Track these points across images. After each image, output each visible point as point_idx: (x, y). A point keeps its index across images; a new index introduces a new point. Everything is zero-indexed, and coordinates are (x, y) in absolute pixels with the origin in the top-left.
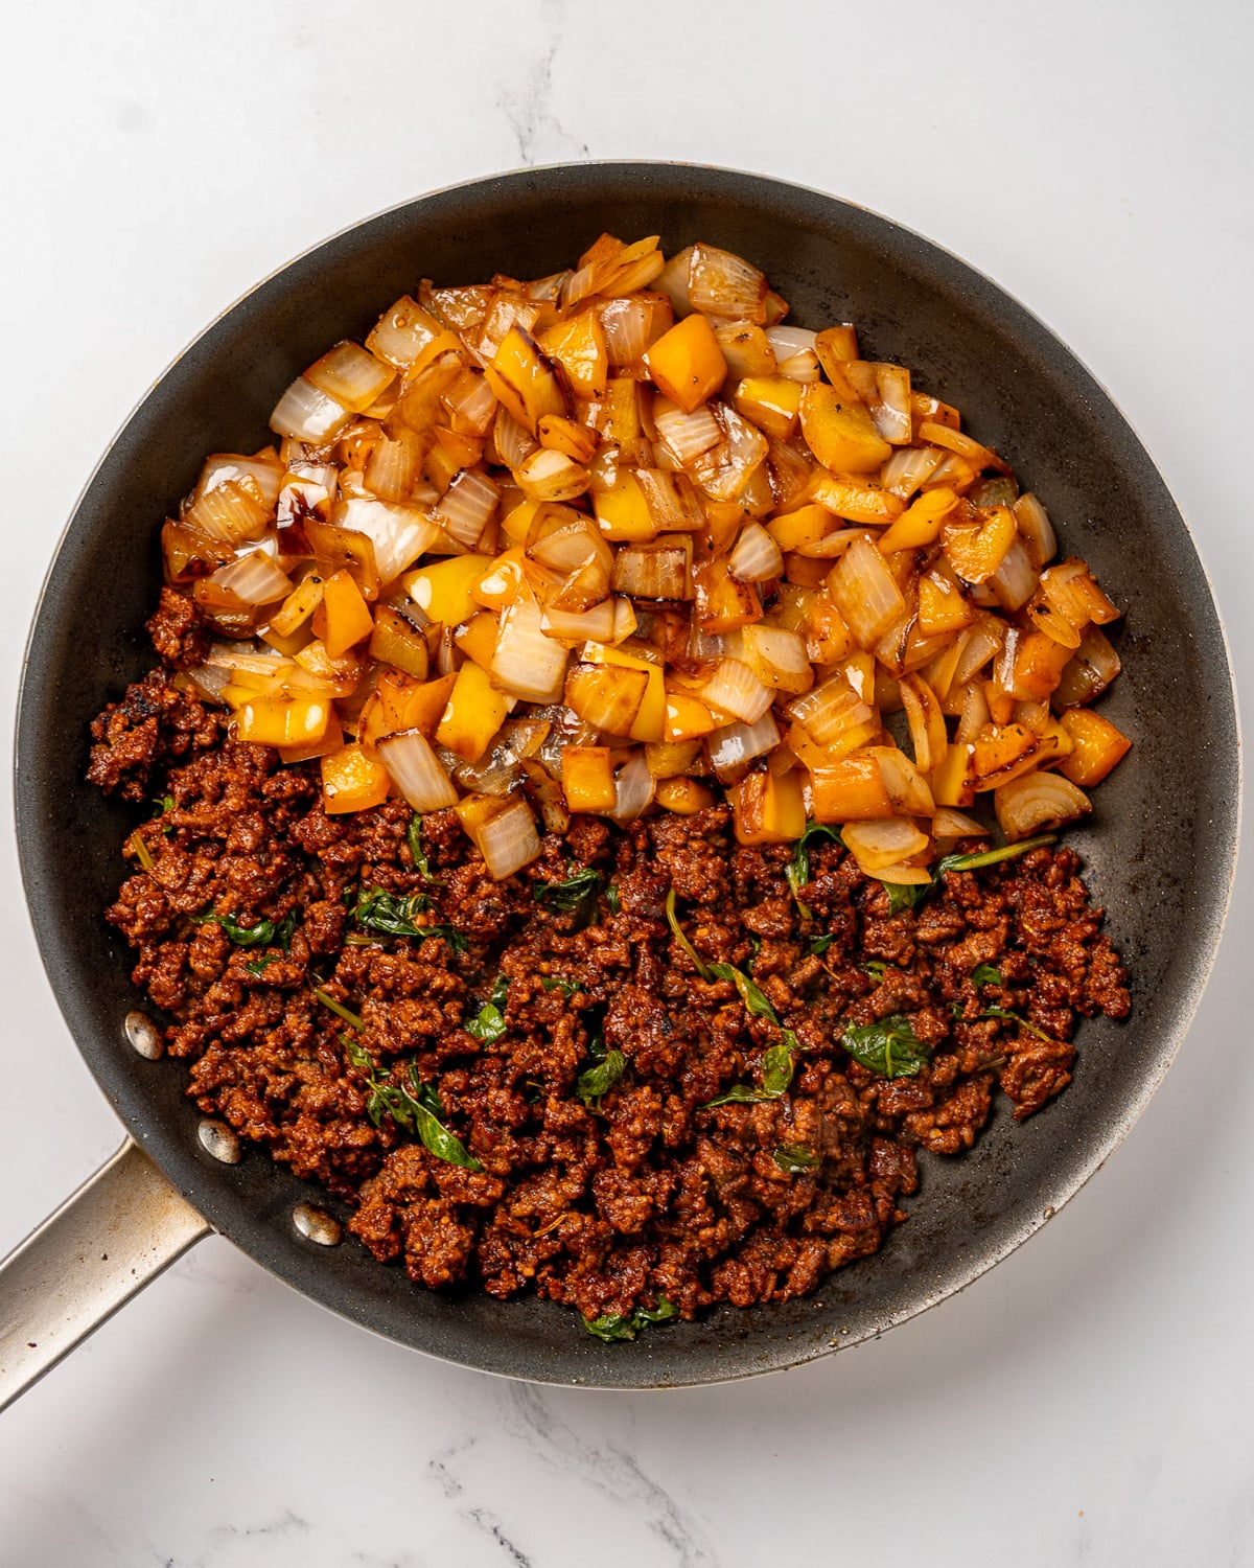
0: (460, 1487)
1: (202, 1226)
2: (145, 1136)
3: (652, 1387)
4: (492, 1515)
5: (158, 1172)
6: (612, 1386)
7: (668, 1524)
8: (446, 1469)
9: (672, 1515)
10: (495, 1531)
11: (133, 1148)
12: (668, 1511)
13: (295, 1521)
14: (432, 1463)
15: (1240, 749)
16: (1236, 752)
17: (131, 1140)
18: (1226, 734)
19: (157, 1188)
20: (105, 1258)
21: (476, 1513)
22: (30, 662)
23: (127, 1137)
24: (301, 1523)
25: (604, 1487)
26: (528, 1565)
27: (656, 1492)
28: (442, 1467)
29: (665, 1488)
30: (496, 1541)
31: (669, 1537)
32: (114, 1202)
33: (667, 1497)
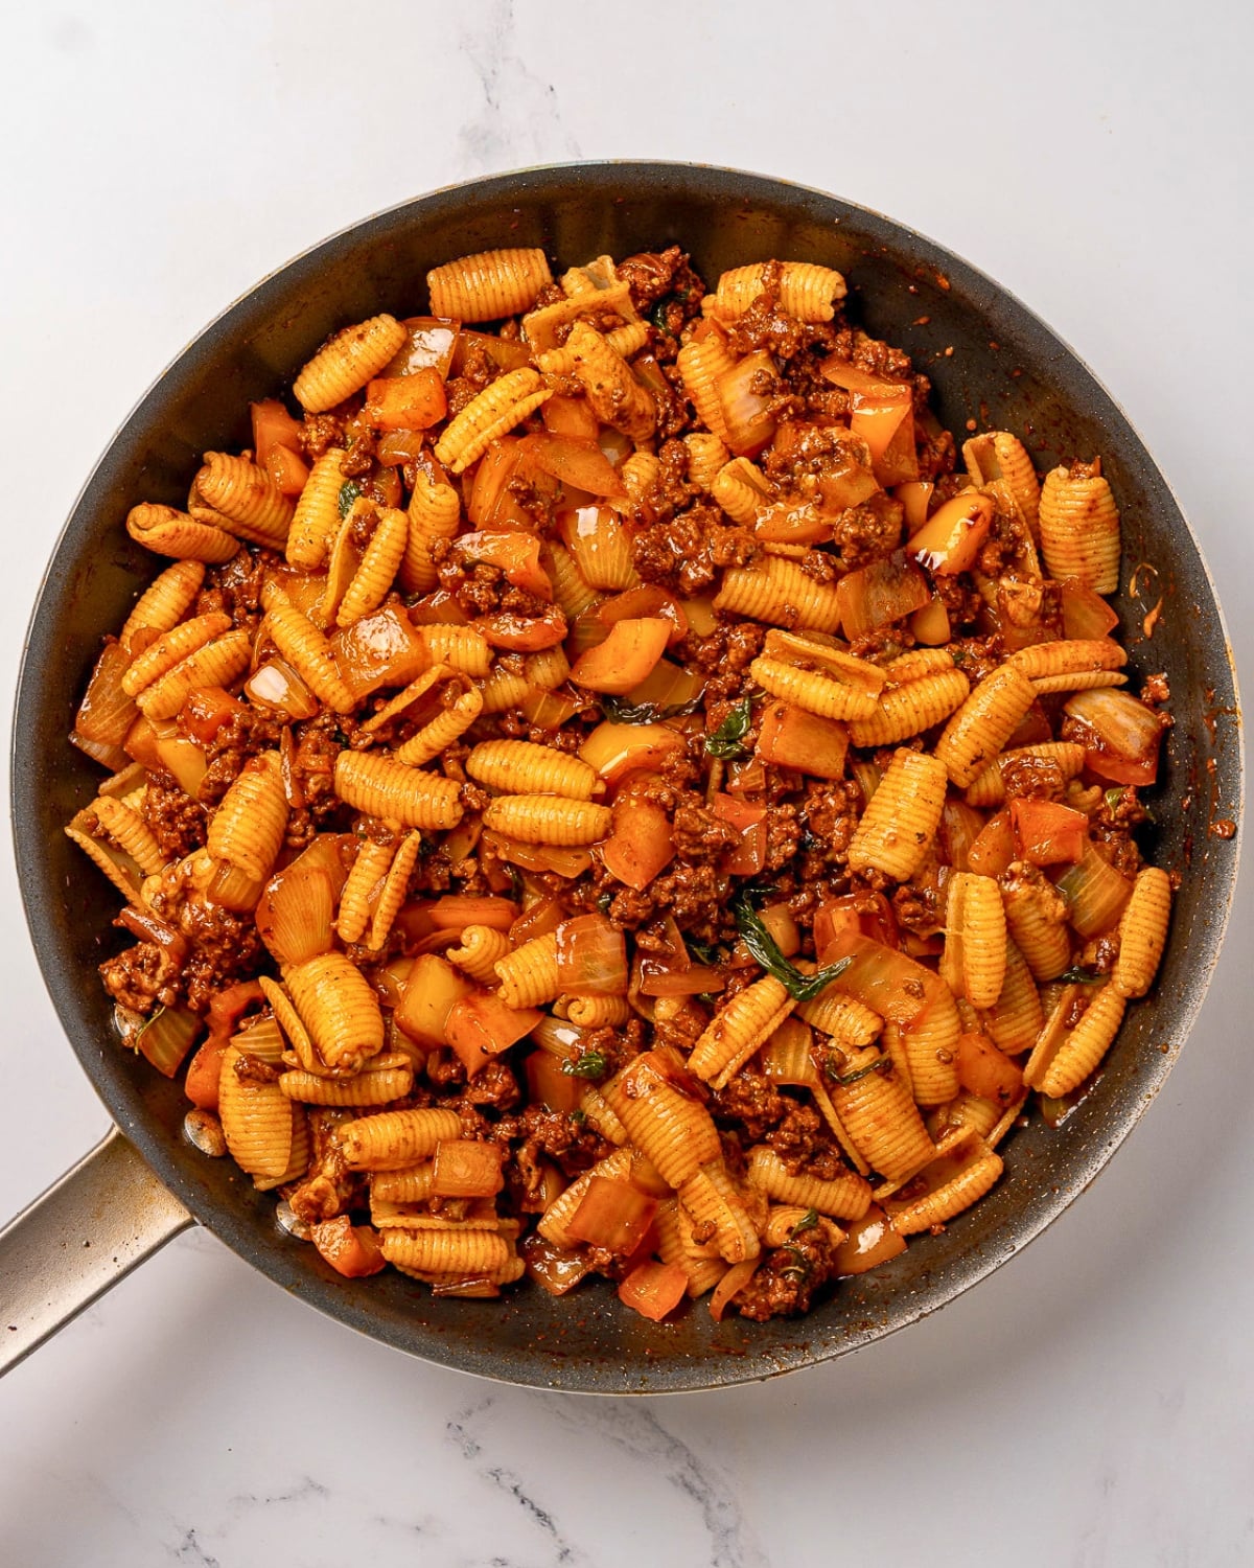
0: (478, 1448)
1: (186, 1217)
2: (131, 1125)
3: (628, 1392)
4: (512, 1475)
5: (144, 1162)
6: (588, 1391)
7: (690, 1477)
8: (464, 1429)
9: (693, 1468)
10: (516, 1490)
11: (119, 1137)
12: (689, 1464)
13: (314, 1487)
14: (449, 1425)
17: (117, 1129)
19: (141, 1178)
20: (88, 1245)
21: (496, 1474)
22: (30, 649)
23: (113, 1126)
24: (320, 1489)
25: (622, 1442)
26: (550, 1523)
27: (676, 1445)
28: (460, 1428)
29: (684, 1441)
30: (516, 1500)
31: (691, 1490)
32: (99, 1190)
33: (687, 1449)
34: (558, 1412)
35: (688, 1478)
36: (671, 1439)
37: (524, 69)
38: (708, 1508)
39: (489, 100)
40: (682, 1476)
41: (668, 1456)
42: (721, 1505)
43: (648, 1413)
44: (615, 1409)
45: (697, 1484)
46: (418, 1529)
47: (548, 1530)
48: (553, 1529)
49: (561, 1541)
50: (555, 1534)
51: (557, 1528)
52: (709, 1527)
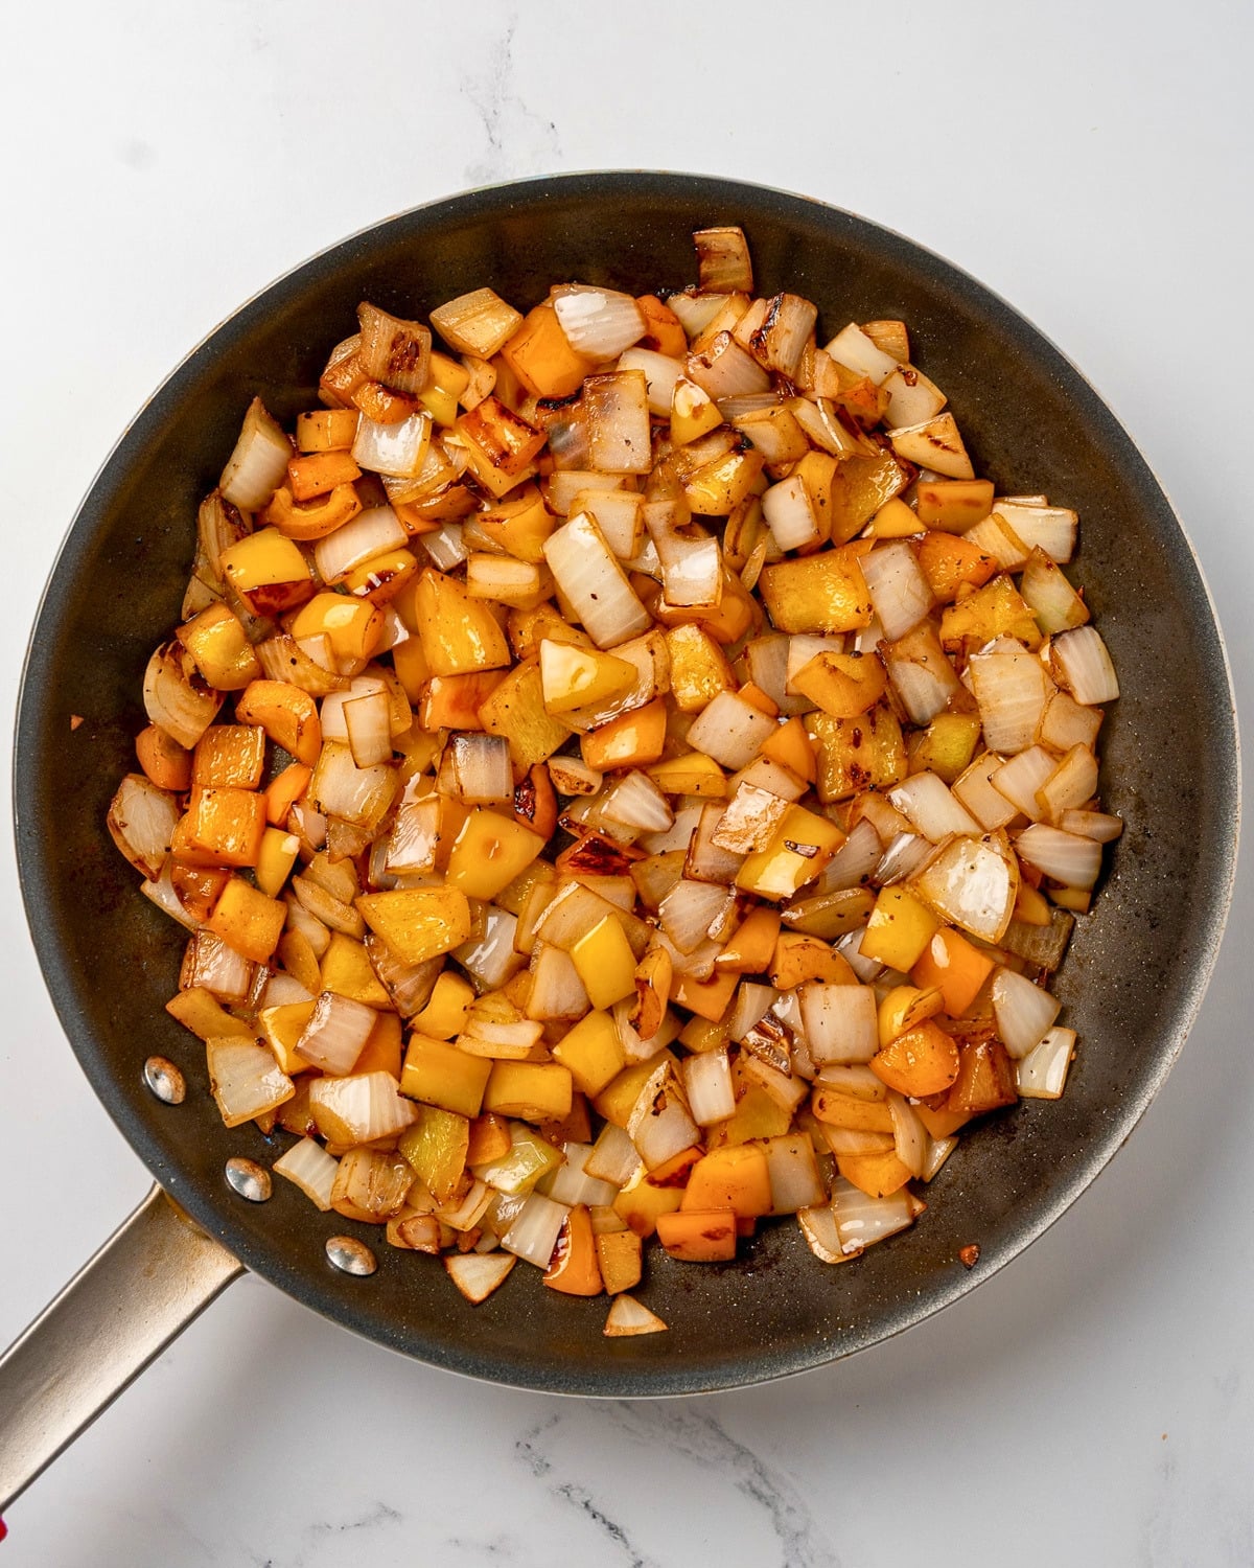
0: (548, 1465)
1: (235, 1265)
2: (173, 1180)
4: (582, 1491)
5: (188, 1216)
7: (757, 1483)
8: (532, 1447)
9: (760, 1474)
10: (587, 1505)
11: (161, 1194)
12: (756, 1471)
13: (388, 1513)
14: (518, 1444)
15: (1235, 716)
16: (1232, 718)
17: (159, 1186)
18: (1220, 703)
19: (188, 1232)
21: (566, 1489)
23: (155, 1183)
24: (394, 1514)
25: (689, 1452)
26: (622, 1536)
27: (742, 1452)
28: (529, 1447)
29: (751, 1450)
30: (588, 1515)
31: (759, 1496)
32: (147, 1248)
33: (753, 1456)
34: (624, 1426)
35: (756, 1485)
36: (738, 1447)
37: (525, 108)
38: (777, 1513)
39: (491, 140)
40: (749, 1483)
41: (734, 1464)
42: (790, 1509)
43: (713, 1422)
44: (680, 1420)
45: (764, 1490)
46: (492, 1548)
47: (620, 1542)
48: (625, 1542)
49: (633, 1553)
50: (627, 1547)
51: (629, 1540)
52: (778, 1532)
